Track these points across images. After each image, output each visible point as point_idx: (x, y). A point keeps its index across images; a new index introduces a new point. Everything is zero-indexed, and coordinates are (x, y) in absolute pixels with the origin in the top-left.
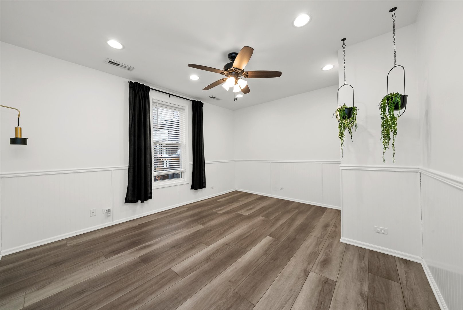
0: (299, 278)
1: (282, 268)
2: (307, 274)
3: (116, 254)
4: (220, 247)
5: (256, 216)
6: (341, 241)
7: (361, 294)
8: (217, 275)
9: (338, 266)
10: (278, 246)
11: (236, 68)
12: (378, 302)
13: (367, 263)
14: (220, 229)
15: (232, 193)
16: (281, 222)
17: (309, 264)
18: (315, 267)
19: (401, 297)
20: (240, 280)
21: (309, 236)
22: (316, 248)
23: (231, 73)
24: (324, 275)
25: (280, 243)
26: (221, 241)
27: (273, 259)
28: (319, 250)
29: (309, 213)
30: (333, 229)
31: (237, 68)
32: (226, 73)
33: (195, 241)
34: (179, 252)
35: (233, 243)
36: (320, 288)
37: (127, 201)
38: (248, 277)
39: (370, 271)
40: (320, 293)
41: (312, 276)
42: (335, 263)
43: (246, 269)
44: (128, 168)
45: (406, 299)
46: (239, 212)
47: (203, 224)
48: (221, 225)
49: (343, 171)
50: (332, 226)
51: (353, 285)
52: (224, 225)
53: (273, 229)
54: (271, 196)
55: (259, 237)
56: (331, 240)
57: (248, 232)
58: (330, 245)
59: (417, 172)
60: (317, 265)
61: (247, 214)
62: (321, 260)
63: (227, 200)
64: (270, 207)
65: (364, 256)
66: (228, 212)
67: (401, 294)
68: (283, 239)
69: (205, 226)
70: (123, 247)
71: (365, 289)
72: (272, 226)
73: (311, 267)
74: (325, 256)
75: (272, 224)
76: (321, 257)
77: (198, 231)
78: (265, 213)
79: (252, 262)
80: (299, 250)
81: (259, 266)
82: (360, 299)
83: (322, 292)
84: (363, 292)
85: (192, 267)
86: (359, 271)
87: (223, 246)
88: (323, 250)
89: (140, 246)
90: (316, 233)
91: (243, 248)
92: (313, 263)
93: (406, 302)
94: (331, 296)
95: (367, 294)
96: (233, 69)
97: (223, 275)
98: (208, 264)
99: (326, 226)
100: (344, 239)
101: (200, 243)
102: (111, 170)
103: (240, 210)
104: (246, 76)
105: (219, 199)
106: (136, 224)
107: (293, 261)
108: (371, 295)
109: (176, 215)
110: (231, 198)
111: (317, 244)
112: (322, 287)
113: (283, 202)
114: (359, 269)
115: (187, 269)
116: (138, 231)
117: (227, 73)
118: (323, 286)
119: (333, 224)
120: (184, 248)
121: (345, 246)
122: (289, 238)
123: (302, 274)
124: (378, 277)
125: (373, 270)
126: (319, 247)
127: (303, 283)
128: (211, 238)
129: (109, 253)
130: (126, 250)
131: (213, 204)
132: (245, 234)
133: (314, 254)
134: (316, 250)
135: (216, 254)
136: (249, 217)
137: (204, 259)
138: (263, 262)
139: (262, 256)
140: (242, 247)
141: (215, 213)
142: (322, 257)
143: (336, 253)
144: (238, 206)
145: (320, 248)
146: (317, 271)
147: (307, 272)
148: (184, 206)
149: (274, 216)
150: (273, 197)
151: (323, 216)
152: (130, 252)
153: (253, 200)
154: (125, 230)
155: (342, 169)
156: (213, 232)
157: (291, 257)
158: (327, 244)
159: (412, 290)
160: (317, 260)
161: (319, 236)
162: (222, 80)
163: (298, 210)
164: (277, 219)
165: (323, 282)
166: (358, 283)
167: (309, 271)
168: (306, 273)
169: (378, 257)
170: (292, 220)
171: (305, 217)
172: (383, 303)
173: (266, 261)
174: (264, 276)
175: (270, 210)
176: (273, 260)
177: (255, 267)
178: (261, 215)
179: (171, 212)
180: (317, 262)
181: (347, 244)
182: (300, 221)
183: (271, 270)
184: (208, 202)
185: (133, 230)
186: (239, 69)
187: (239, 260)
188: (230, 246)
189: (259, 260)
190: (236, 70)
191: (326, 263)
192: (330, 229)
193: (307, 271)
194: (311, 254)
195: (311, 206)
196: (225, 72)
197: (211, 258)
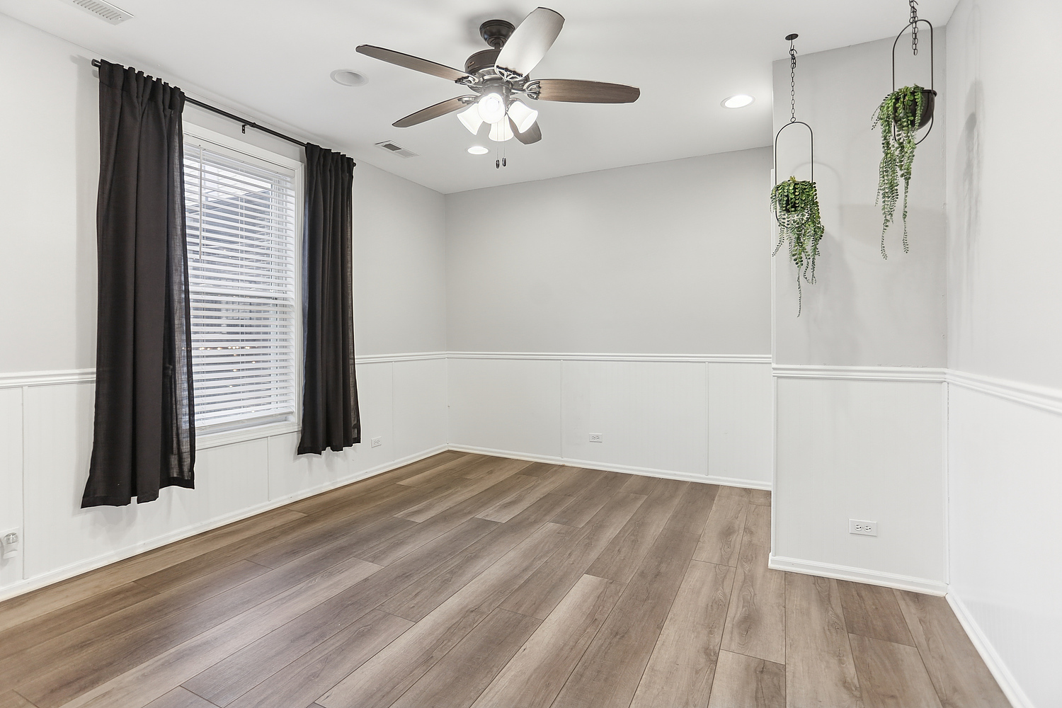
0: (697, 672)
1: (647, 653)
2: (714, 658)
3: (83, 689)
4: (454, 621)
5: (535, 522)
6: (771, 565)
7: (845, 684)
8: (472, 701)
9: (780, 627)
10: (621, 599)
11: (506, 70)
12: (884, 695)
13: (839, 611)
14: (435, 570)
15: (439, 457)
16: (610, 533)
17: (711, 632)
18: (727, 637)
19: (925, 675)
20: (544, 702)
21: (693, 562)
22: (717, 590)
23: (488, 80)
24: (752, 654)
25: (622, 590)
26: (452, 603)
27: (617, 634)
28: (724, 594)
29: (676, 501)
30: (746, 539)
31: (510, 68)
32: (474, 80)
33: (367, 611)
34: (327, 652)
35: (490, 604)
36: (753, 686)
37: (91, 498)
38: (564, 690)
39: (851, 630)
40: (756, 699)
41: (728, 661)
42: (770, 618)
43: (551, 672)
44: (95, 376)
45: (935, 680)
46: (480, 516)
47: (374, 559)
48: (434, 555)
49: (780, 380)
50: (741, 532)
51: (823, 666)
52: (445, 555)
53: (594, 555)
54: (561, 463)
55: (561, 580)
56: (747, 567)
57: (525, 570)
58: (749, 580)
59: (942, 382)
60: (732, 633)
61: (504, 518)
62: (736, 618)
63: (429, 481)
64: (566, 492)
65: (829, 596)
66: (445, 518)
67: (924, 670)
68: (629, 577)
69: (387, 562)
70: (104, 663)
71: (851, 670)
72: (588, 546)
73: (718, 640)
74: (743, 607)
75: (587, 541)
76: (735, 611)
77: (366, 580)
78: (559, 510)
79: (562, 649)
80: (676, 601)
81: (585, 657)
82: (845, 696)
83: (760, 695)
84: (848, 680)
85: (387, 689)
86: (828, 633)
87: (464, 617)
88: (735, 593)
89: (172, 650)
90: (707, 552)
91: (524, 616)
92: (722, 628)
93: (937, 686)
94: (783, 701)
95: (856, 681)
96: (497, 71)
97: (491, 695)
98: (434, 673)
99: (727, 533)
100: (777, 561)
101: (384, 617)
102: (22, 387)
103: (480, 507)
104: (535, 93)
105: (400, 478)
106: (127, 578)
107: (670, 632)
108: (865, 683)
109: (270, 539)
110: (439, 475)
111: (718, 582)
112: (758, 684)
113: (601, 477)
114: (826, 628)
115: (371, 697)
116: (146, 602)
117: (477, 80)
118: (759, 681)
119: (742, 526)
120: (338, 638)
121: (782, 577)
122: (643, 574)
123: (702, 660)
124: (869, 640)
125: (855, 626)
126: (724, 587)
127: (710, 681)
128: (418, 599)
129: (52, 691)
130: (122, 671)
131: (387, 497)
132: (517, 577)
133: (717, 608)
134: (719, 594)
135: (449, 641)
136: (516, 527)
137: (416, 662)
138: (593, 644)
139: (585, 631)
140: (520, 612)
141: (404, 523)
142: (737, 611)
143: (768, 599)
144: (468, 495)
145: (727, 591)
146: (733, 647)
147: (712, 654)
148: (291, 508)
149: (587, 518)
150: (566, 464)
151: (714, 508)
152: (140, 673)
153: (511, 477)
154: (86, 605)
155: (779, 377)
156: (416, 578)
157: (663, 621)
158: (740, 578)
159: (942, 658)
160: (728, 619)
161: (716, 560)
162: (459, 100)
163: (646, 497)
164: (598, 527)
165: (755, 671)
166: (834, 662)
167: (717, 649)
168: (711, 657)
169: (858, 594)
170: (638, 525)
171: (669, 515)
172: (893, 697)
173: (601, 642)
174: (606, 680)
175: (571, 501)
176: (618, 637)
177: (575, 662)
178: (548, 518)
179: (247, 528)
180: (728, 625)
181: (786, 572)
182: (658, 525)
183: (622, 662)
184: (368, 490)
185: (121, 600)
186: (515, 73)
187: (523, 648)
188: (483, 613)
189: (582, 642)
190: (506, 73)
191: (749, 623)
192: (738, 539)
193: (710, 650)
194: (710, 608)
195: (678, 484)
196: (470, 78)
197: (437, 654)
